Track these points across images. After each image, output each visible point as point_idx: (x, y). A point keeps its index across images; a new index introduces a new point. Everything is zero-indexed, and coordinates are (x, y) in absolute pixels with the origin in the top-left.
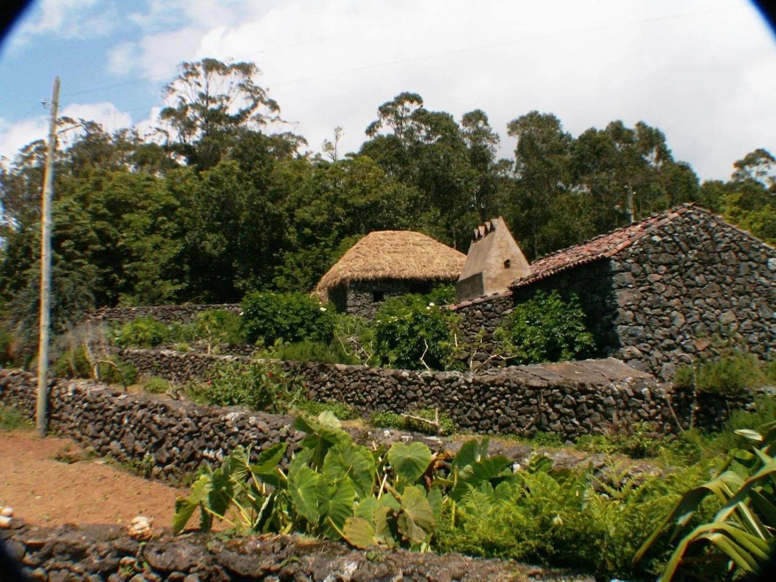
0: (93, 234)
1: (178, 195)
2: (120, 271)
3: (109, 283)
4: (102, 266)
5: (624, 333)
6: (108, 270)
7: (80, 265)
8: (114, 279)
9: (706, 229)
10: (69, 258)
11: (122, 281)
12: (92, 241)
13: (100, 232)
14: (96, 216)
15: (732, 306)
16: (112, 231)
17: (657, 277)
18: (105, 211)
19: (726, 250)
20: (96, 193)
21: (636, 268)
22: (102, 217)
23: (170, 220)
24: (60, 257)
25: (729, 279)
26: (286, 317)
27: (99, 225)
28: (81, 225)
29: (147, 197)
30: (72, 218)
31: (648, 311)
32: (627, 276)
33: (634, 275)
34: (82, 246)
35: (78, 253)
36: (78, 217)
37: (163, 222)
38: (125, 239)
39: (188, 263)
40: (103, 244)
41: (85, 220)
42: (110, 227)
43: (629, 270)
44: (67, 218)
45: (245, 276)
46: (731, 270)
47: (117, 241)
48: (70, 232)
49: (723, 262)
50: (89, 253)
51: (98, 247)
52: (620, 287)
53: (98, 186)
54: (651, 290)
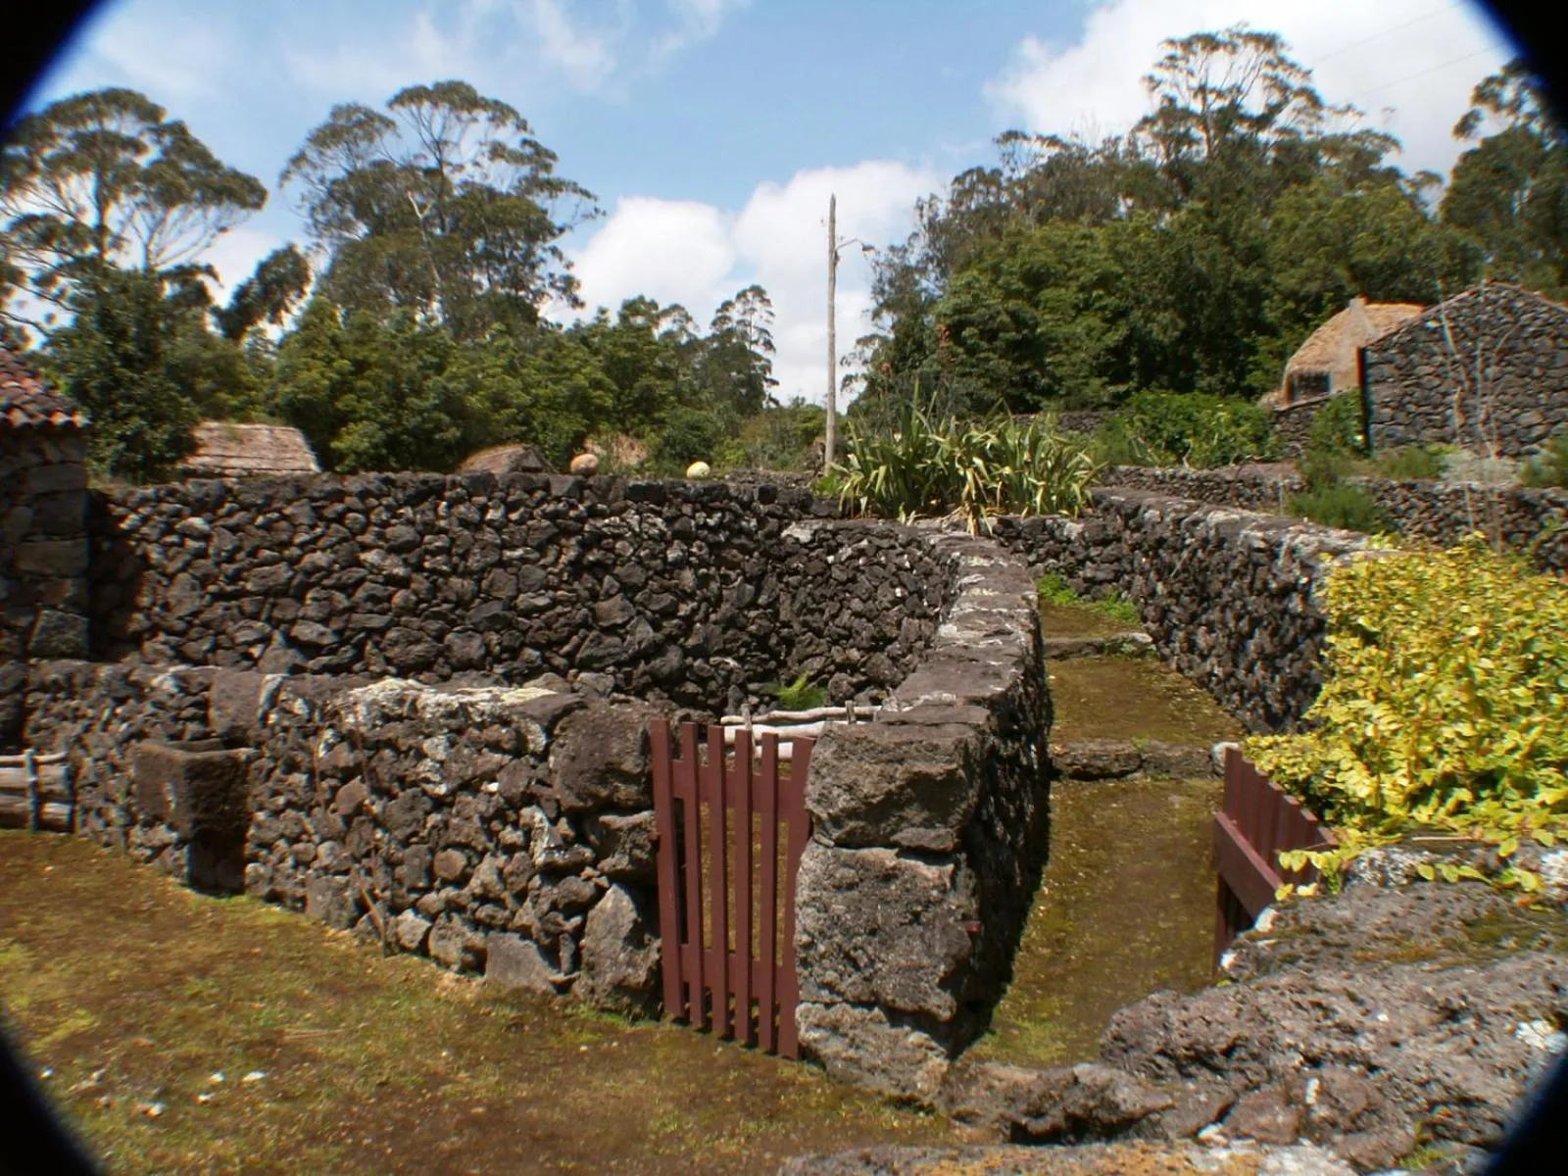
0: (1005, 318)
1: (1119, 257)
2: (1041, 366)
3: (1029, 384)
4: (1017, 361)
5: (1378, 433)
6: (1026, 366)
7: (987, 360)
8: (1034, 378)
9: (1508, 309)
10: (971, 351)
11: (1044, 381)
12: (1003, 328)
13: (1012, 314)
14: (1009, 294)
15: (1537, 405)
16: (1028, 312)
17: (1429, 369)
18: (1021, 285)
19: (1536, 335)
20: (1009, 260)
21: (1400, 360)
22: (1018, 294)
23: (1110, 294)
24: (961, 350)
25: (1536, 371)
26: (1175, 423)
27: (1012, 304)
28: (988, 307)
29: (1080, 264)
30: (976, 297)
31: (1412, 408)
32: (1387, 369)
33: (1399, 368)
34: (991, 335)
35: (984, 344)
36: (983, 296)
37: (1100, 298)
38: (1046, 324)
39: (1137, 354)
40: (1018, 331)
41: (994, 300)
42: (1027, 308)
43: (1390, 362)
44: (969, 298)
45: (1211, 372)
46: (1542, 359)
47: (1037, 325)
48: (973, 316)
49: (1531, 349)
50: (998, 343)
51: (1012, 335)
52: (1377, 382)
53: (1013, 250)
54: (1418, 385)
